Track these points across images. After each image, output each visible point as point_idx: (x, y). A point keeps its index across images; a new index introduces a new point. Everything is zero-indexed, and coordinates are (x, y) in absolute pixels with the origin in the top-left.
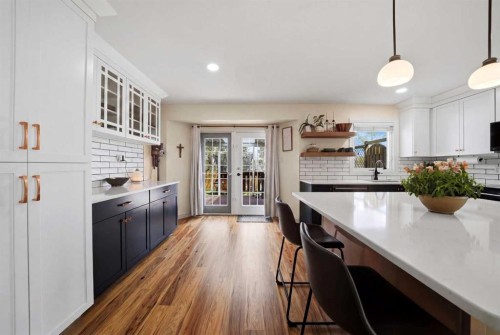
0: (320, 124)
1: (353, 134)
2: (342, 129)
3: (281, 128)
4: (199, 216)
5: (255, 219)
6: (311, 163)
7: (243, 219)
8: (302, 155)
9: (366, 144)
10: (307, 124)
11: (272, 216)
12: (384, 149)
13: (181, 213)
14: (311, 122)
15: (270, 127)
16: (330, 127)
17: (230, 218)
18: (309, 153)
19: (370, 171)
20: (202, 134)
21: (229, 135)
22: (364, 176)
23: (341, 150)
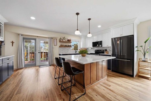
0: (64, 39)
1: (71, 42)
2: (69, 41)
3: (53, 39)
4: (22, 68)
5: (45, 66)
6: (62, 49)
7: (41, 66)
8: (60, 47)
9: (74, 45)
10: (61, 39)
11: (51, 64)
12: (77, 46)
13: (15, 68)
14: (62, 38)
15: (50, 38)
16: (67, 40)
17: (36, 67)
18: (61, 46)
19: (75, 51)
20: (23, 38)
21: (35, 39)
22: (74, 52)
23: (69, 46)
